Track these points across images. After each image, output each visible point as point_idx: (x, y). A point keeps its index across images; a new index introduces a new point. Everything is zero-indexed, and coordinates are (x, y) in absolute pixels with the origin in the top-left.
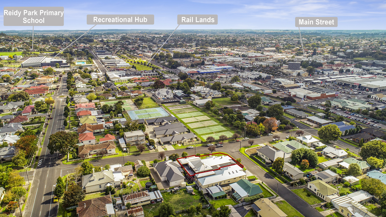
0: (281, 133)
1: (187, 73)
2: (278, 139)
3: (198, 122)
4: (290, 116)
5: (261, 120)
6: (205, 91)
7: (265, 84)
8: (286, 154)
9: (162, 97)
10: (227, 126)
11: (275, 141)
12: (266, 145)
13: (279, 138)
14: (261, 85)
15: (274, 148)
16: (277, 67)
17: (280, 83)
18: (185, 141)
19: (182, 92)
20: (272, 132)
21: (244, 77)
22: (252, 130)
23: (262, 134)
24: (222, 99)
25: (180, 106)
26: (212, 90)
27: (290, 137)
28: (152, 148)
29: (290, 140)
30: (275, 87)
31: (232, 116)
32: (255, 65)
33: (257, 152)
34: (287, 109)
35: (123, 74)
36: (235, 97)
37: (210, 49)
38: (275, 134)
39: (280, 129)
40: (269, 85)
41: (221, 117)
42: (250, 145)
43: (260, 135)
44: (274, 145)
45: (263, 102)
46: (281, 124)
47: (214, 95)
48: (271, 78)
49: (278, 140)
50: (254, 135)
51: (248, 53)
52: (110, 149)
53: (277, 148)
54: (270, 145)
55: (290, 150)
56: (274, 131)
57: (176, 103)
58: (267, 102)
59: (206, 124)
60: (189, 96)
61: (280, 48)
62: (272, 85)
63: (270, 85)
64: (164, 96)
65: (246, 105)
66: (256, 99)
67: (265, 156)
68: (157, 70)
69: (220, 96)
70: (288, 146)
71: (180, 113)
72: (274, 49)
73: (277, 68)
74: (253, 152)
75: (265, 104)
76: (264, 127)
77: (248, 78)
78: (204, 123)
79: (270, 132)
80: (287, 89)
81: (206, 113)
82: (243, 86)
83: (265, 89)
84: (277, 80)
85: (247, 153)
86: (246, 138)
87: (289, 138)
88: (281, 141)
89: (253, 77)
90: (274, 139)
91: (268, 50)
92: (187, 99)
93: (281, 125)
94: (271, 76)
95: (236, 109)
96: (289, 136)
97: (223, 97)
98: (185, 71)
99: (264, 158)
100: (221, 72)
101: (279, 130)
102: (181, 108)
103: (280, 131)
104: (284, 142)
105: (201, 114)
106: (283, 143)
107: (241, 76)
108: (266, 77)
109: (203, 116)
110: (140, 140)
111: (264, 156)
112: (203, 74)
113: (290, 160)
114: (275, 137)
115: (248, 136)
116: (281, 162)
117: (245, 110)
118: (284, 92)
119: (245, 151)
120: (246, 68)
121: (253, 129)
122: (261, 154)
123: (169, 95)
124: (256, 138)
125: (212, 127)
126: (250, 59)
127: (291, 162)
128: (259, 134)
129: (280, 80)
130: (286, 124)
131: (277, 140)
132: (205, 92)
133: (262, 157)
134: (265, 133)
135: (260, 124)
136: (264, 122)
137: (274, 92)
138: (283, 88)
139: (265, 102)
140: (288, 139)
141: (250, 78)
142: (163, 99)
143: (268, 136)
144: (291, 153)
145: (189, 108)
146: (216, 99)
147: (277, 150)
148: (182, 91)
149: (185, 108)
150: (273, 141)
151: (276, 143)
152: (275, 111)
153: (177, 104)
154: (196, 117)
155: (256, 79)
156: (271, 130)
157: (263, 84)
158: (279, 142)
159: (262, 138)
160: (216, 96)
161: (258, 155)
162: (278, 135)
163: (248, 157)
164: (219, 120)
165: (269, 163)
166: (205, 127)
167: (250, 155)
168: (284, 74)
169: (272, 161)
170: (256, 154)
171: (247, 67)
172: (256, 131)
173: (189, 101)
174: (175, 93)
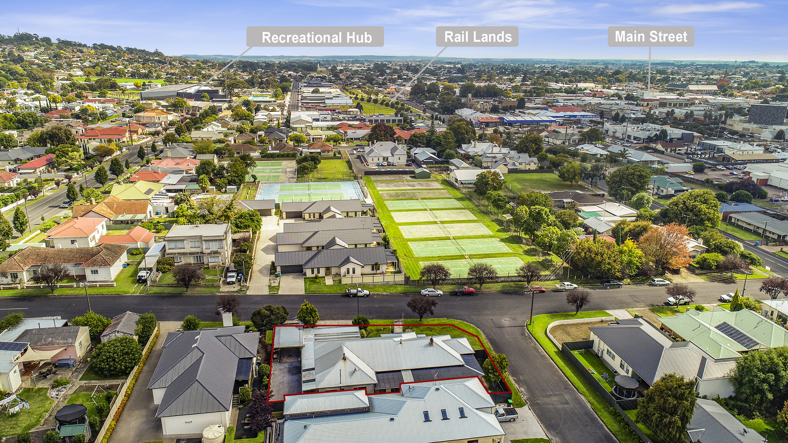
0: (703, 281)
1: (474, 122)
2: (686, 300)
3: (435, 223)
4: (742, 232)
5: (634, 230)
6: (497, 155)
7: (675, 150)
8: (709, 363)
9: (376, 160)
10: (517, 243)
11: (676, 304)
12: (636, 316)
13: (690, 297)
14: (662, 153)
15: (663, 329)
16: (716, 119)
17: (720, 150)
18: (351, 271)
19: (434, 154)
20: (668, 275)
21: (617, 135)
22: (593, 259)
23: (630, 277)
24: (535, 176)
25: (411, 183)
26: (513, 153)
27: (736, 297)
28: (234, 279)
29: (736, 307)
30: (704, 158)
31: (539, 213)
32: (657, 114)
33: (593, 337)
34: (732, 213)
35: (325, 116)
36: (572, 170)
37: (553, 85)
38: (677, 280)
39: (702, 267)
40: (686, 153)
41: (508, 217)
42: (574, 307)
43: (621, 279)
44: (667, 319)
45: (658, 188)
46: (708, 251)
47: (517, 164)
48: (695, 140)
49: (685, 304)
50: (598, 278)
51: (643, 93)
52: (94, 268)
53: (675, 334)
54: (653, 316)
55: (733, 348)
56: (676, 272)
57: (404, 176)
58: (670, 189)
59: (455, 230)
60: (448, 163)
61: (731, 88)
62: (693, 154)
63: (690, 154)
64: (381, 159)
65: (602, 192)
66: (633, 174)
67: (618, 359)
68: (406, 113)
69: (533, 167)
70: (724, 328)
71: (401, 198)
72: (715, 88)
73: (716, 121)
74: (578, 336)
75: (664, 194)
76: (639, 252)
77: (629, 137)
78: (452, 228)
79: (662, 274)
80: (740, 164)
81: (473, 203)
82: (609, 151)
83: (669, 162)
84: (710, 145)
85: (551, 337)
86: (566, 283)
87: (731, 299)
88: (699, 309)
89: (643, 135)
90: (672, 300)
91: (698, 91)
92: (438, 170)
93: (706, 255)
94: (695, 134)
95: (565, 200)
96: (733, 295)
97: (541, 170)
98: (471, 117)
99: (615, 362)
100: (561, 123)
101: (697, 271)
102: (409, 188)
103: (697, 274)
104: (708, 313)
105: (458, 204)
106: (701, 317)
107: (610, 133)
108: (679, 136)
109: (460, 211)
110: (208, 251)
111: (613, 358)
112: (511, 124)
113: (728, 391)
114: (677, 291)
115: (579, 277)
116: (681, 397)
117: (594, 205)
118: (731, 171)
119: (550, 326)
120: (630, 118)
121: (596, 254)
122: (604, 347)
123: (396, 157)
124: (605, 288)
125: (470, 240)
126: (645, 104)
127: (731, 398)
128: (618, 274)
129: (719, 143)
130: (724, 253)
131: (682, 302)
132: (494, 157)
133: (606, 357)
134: (642, 275)
135: (627, 242)
136: (642, 238)
137: (699, 169)
138: (727, 161)
139: (665, 191)
140: (729, 305)
141: (635, 138)
142: (378, 165)
143: (651, 285)
144: (735, 359)
145: (430, 190)
146: (519, 176)
147: (675, 338)
148: (434, 151)
149: (420, 187)
150: (668, 304)
151: (677, 312)
152: (692, 211)
153: (407, 177)
154: (435, 212)
155: (650, 140)
156: (664, 267)
157: (669, 150)
158: (688, 310)
159: (627, 288)
160: (522, 167)
161: (595, 349)
162: (690, 286)
163: (552, 350)
164: (500, 222)
165: (630, 392)
166: (448, 238)
167: (560, 347)
168: (734, 133)
169: (644, 384)
170: (587, 346)
171: (633, 116)
172: (609, 264)
173: (442, 173)
174: (415, 154)
